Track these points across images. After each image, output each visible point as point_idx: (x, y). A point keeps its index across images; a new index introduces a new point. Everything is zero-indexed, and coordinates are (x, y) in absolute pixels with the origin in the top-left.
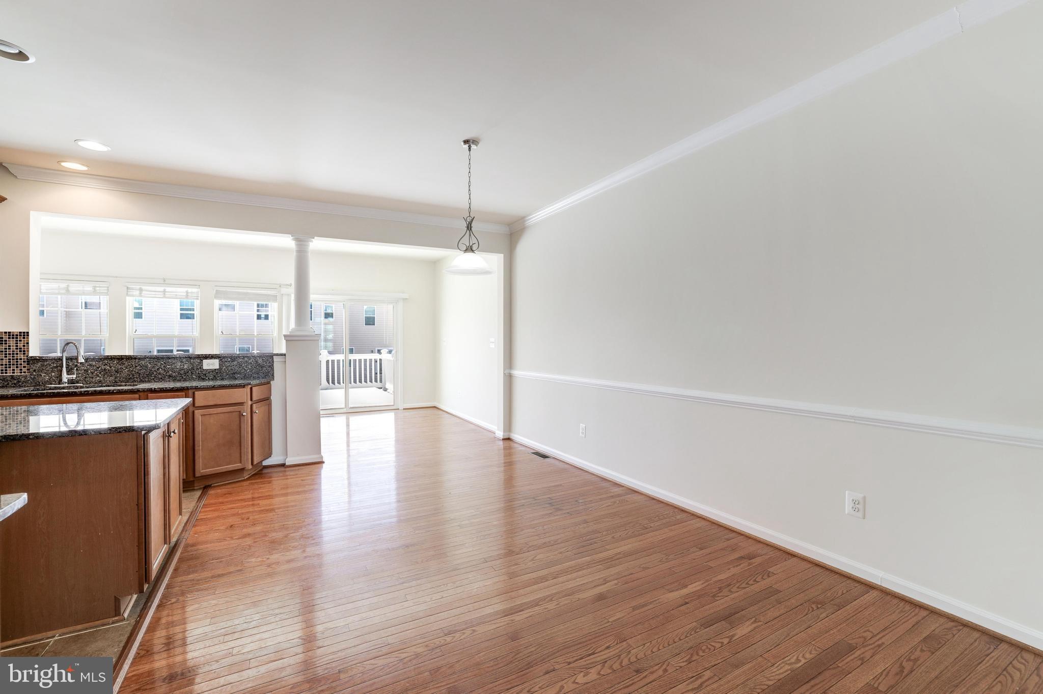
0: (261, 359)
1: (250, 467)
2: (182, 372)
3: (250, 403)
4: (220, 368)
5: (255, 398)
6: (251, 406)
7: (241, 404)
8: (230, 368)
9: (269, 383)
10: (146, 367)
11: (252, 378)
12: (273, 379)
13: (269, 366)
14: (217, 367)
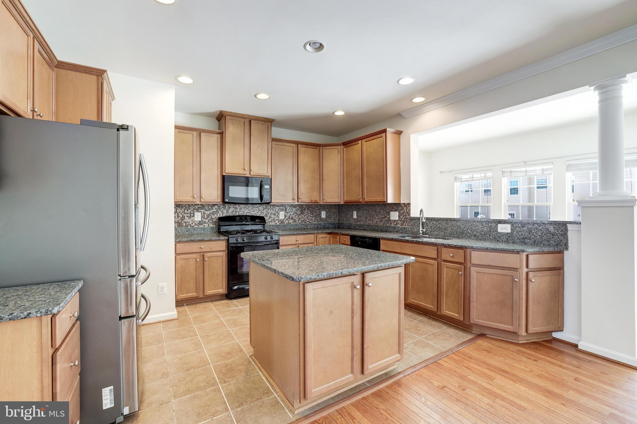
0: (552, 226)
1: (524, 333)
2: (483, 233)
3: (525, 270)
4: (511, 232)
5: (531, 266)
6: (527, 273)
7: (516, 269)
8: (520, 233)
9: (561, 252)
10: (460, 227)
11: (542, 245)
12: (567, 249)
13: (562, 235)
14: (509, 231)
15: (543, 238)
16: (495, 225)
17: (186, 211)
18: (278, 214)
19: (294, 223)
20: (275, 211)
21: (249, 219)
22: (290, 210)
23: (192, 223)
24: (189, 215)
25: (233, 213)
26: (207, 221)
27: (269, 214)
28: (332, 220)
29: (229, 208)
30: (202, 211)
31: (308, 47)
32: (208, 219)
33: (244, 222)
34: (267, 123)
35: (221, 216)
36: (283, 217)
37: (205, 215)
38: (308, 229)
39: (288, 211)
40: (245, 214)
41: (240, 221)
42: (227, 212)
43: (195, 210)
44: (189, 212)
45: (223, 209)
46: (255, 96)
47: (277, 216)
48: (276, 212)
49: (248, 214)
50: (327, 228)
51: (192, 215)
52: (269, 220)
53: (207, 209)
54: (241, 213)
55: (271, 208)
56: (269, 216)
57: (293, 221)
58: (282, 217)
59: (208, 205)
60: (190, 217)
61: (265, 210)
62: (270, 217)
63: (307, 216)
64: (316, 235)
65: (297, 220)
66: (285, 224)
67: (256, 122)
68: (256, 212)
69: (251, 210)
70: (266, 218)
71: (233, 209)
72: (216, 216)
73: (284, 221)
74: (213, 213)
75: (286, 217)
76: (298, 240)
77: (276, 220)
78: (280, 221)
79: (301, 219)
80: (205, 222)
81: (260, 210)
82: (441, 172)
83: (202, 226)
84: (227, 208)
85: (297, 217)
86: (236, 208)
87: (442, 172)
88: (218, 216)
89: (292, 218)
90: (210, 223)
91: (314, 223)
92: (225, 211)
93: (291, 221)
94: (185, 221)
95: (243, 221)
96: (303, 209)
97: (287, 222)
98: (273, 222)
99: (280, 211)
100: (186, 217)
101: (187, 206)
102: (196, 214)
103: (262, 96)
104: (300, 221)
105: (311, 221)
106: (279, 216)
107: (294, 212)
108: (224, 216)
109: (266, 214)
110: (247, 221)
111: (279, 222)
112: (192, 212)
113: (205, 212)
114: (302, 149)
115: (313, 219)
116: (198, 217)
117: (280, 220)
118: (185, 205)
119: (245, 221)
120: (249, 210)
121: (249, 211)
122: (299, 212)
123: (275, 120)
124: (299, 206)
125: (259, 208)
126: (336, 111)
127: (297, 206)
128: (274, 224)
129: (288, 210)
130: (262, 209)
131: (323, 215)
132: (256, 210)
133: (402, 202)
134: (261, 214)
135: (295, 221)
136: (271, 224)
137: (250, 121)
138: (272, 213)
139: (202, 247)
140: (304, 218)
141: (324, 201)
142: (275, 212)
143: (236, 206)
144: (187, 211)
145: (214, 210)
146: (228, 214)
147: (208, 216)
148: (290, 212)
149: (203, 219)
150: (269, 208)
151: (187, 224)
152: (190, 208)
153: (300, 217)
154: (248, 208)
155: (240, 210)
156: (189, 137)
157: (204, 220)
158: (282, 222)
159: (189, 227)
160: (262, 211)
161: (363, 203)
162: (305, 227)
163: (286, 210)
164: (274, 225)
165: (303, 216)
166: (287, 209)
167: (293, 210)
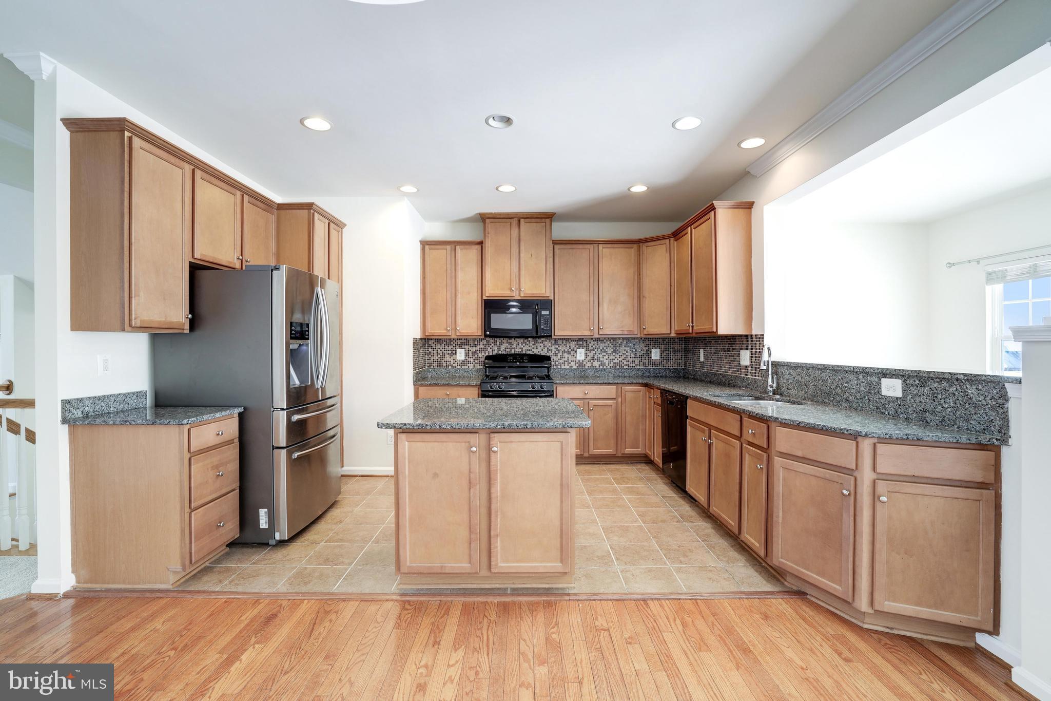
0: (974, 387)
1: (867, 608)
4: (903, 397)
7: (849, 471)
8: (917, 399)
12: (1006, 441)
14: (899, 394)
15: (958, 413)
16: (876, 380)
17: (446, 347)
18: (574, 352)
19: (601, 367)
20: (570, 348)
21: (526, 359)
22: (594, 347)
23: (454, 363)
24: (450, 352)
25: (508, 350)
26: (472, 360)
27: (561, 352)
28: (672, 364)
29: (501, 343)
30: (467, 347)
31: (491, 121)
32: (474, 358)
33: (518, 363)
34: (543, 220)
35: (491, 354)
36: (583, 358)
37: (470, 352)
38: (625, 377)
39: (590, 348)
40: (524, 352)
41: (513, 362)
42: (499, 348)
43: (458, 347)
44: (450, 348)
45: (493, 345)
46: (497, 189)
47: (574, 356)
48: (572, 350)
49: (528, 352)
50: (661, 377)
51: (454, 352)
52: (561, 361)
53: (472, 344)
54: (518, 351)
55: (563, 343)
56: (561, 355)
57: (599, 363)
58: (581, 356)
59: (474, 340)
60: (451, 355)
61: (553, 346)
62: (562, 357)
63: (625, 356)
64: (620, 386)
65: (607, 362)
66: (586, 367)
67: (527, 220)
68: (539, 349)
69: (533, 346)
70: (553, 358)
71: (507, 345)
72: (483, 354)
73: (584, 363)
74: (480, 350)
75: (589, 358)
76: (586, 392)
77: (572, 361)
78: (577, 363)
79: (614, 361)
80: (469, 362)
81: (546, 346)
82: (950, 265)
83: (466, 367)
84: (498, 343)
85: (607, 357)
86: (510, 343)
87: (953, 264)
88: (487, 354)
89: (598, 360)
90: (476, 363)
91: (638, 367)
92: (496, 348)
93: (596, 364)
94: (445, 359)
95: (516, 362)
96: (618, 344)
97: (589, 364)
98: (566, 363)
99: (577, 348)
100: (447, 355)
101: (448, 342)
102: (459, 351)
103: (506, 188)
104: (612, 365)
105: (631, 365)
106: (575, 355)
107: (601, 350)
108: (494, 354)
109: (555, 352)
110: (523, 362)
111: (575, 365)
112: (454, 349)
113: (470, 348)
114: (604, 250)
115: (637, 362)
116: (461, 355)
117: (577, 361)
118: (445, 340)
119: (520, 362)
120: (529, 346)
121: (529, 348)
122: (610, 351)
123: (555, 213)
124: (610, 340)
125: (544, 343)
126: (633, 186)
127: (607, 341)
128: (568, 367)
129: (592, 346)
130: (550, 345)
131: (656, 354)
132: (541, 346)
133: (754, 333)
134: (548, 352)
135: (603, 364)
136: (563, 367)
137: (519, 221)
138: (564, 350)
139: (448, 393)
140: (620, 359)
141: (645, 333)
142: (570, 350)
143: (511, 341)
144: (448, 347)
145: (482, 346)
146: (500, 352)
147: (473, 354)
148: (594, 350)
149: (467, 358)
150: (561, 343)
151: (448, 363)
152: (452, 343)
153: (612, 357)
154: (528, 343)
155: (516, 347)
156: (442, 254)
157: (469, 360)
158: (581, 364)
159: (450, 367)
160: (550, 348)
161: (694, 335)
162: (620, 374)
163: (587, 346)
164: (566, 369)
165: (618, 356)
166: (590, 344)
167: (599, 346)
